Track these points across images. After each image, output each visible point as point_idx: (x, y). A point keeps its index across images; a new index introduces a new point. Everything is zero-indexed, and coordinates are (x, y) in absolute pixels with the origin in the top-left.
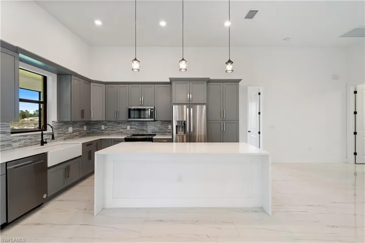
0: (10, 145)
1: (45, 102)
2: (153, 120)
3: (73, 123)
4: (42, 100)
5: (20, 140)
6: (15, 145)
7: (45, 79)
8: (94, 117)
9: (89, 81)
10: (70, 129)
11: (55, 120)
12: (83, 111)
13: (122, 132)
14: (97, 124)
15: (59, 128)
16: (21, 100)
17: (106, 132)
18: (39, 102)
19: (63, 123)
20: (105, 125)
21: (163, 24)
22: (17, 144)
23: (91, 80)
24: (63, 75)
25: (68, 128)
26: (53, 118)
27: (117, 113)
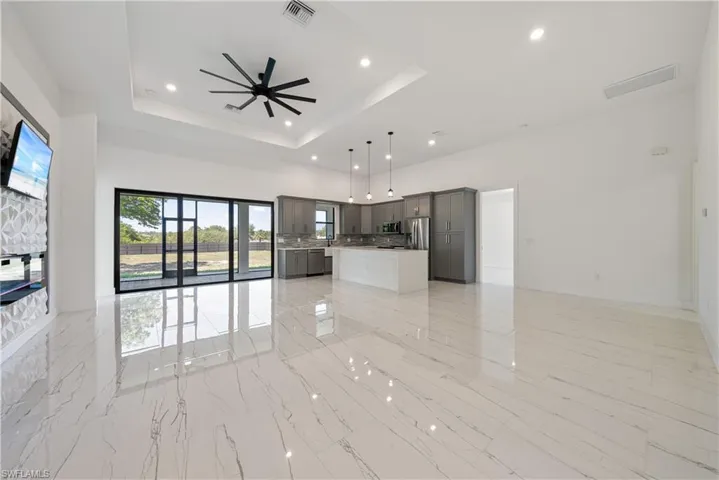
1: (333, 223)
2: (398, 233)
3: (351, 236)
4: (332, 221)
6: (317, 245)
7: (334, 209)
8: (364, 232)
9: (360, 205)
10: (349, 240)
11: (339, 233)
12: (354, 228)
14: (371, 237)
15: (340, 239)
16: (317, 223)
19: (343, 236)
22: (319, 245)
24: (342, 205)
25: (347, 239)
26: (337, 232)
27: (378, 228)
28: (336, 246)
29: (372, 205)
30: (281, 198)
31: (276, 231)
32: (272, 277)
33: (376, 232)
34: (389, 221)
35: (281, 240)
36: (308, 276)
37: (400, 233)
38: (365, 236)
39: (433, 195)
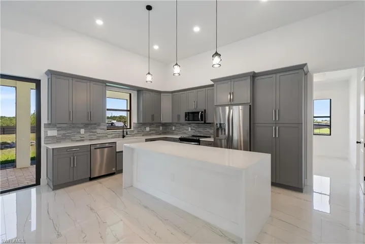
0: (107, 136)
1: (130, 111)
2: (203, 122)
3: (150, 125)
4: (129, 109)
5: (112, 134)
6: (109, 136)
7: (130, 94)
8: (163, 120)
9: (159, 92)
10: (148, 129)
11: (136, 122)
12: (153, 116)
13: (185, 133)
14: (170, 125)
15: (138, 128)
16: (108, 110)
17: (175, 132)
18: (127, 111)
19: (142, 125)
20: (175, 126)
21: (197, 29)
22: (111, 136)
23: (160, 91)
24: (140, 91)
25: (145, 128)
26: (135, 120)
27: (179, 116)
28: (133, 135)
29: (172, 92)
30: (51, 74)
31: (44, 120)
32: (38, 183)
33: (176, 121)
34: (192, 109)
35: (53, 133)
36: (91, 179)
37: (205, 123)
38: (165, 125)
39: (254, 76)
